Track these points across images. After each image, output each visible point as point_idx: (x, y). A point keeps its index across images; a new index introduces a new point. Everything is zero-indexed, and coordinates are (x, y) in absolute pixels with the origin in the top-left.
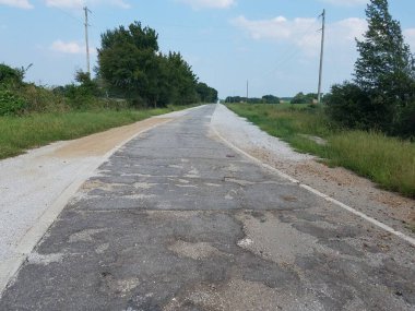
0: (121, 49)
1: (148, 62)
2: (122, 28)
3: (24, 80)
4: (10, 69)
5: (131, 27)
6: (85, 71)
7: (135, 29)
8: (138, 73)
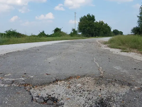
0: (84, 22)
1: (91, 24)
2: (85, 16)
3: (61, 31)
4: (59, 29)
5: (88, 15)
6: (74, 29)
7: (88, 16)
8: (88, 28)
